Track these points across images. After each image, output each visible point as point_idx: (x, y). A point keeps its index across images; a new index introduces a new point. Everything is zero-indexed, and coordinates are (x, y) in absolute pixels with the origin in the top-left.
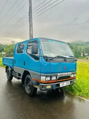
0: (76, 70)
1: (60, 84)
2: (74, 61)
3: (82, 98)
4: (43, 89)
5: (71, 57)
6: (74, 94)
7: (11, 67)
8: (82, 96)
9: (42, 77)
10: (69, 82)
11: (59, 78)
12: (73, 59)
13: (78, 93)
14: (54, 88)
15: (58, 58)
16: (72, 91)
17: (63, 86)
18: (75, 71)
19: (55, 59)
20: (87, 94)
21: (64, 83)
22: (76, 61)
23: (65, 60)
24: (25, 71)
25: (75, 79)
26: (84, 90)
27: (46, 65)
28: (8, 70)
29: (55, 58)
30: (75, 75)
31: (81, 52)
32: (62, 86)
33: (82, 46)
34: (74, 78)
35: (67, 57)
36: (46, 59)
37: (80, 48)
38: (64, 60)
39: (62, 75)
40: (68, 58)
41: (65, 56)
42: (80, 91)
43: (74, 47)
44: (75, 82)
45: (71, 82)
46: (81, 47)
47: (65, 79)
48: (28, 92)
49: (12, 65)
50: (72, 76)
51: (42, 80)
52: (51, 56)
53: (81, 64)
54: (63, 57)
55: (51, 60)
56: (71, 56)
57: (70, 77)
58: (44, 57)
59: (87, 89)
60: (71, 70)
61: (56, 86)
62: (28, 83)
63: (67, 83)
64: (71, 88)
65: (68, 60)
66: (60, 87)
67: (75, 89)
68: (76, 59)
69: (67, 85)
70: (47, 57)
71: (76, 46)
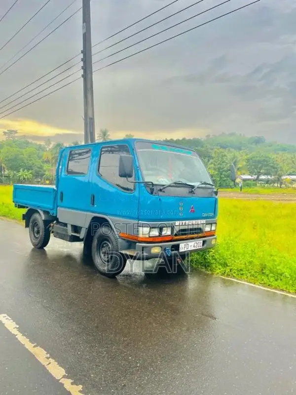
0: (217, 215)
1: (181, 245)
2: (212, 195)
3: (229, 279)
5: (204, 185)
6: (210, 272)
9: (141, 229)
10: (200, 241)
12: (210, 191)
13: (219, 270)
14: (168, 252)
15: (176, 187)
16: (207, 265)
17: (186, 250)
18: (214, 217)
19: (169, 188)
20: (241, 270)
21: (190, 244)
22: (217, 195)
23: (192, 192)
24: (95, 218)
25: (214, 235)
27: (149, 201)
29: (170, 186)
30: (213, 228)
31: (236, 170)
32: (183, 250)
33: (240, 149)
34: (211, 234)
35: (196, 184)
36: (152, 188)
37: (235, 157)
38: (190, 192)
40: (198, 188)
41: (190, 182)
42: (225, 265)
43: (213, 155)
44: (213, 242)
45: (204, 242)
46: (237, 153)
49: (50, 206)
50: (207, 229)
51: (141, 235)
52: (162, 183)
53: (235, 207)
54: (186, 185)
55: (161, 190)
56: (205, 183)
58: (147, 184)
60: (205, 215)
61: (172, 250)
62: (103, 247)
63: (196, 245)
64: (205, 259)
65: (197, 191)
66: (180, 251)
67: (213, 261)
68: (215, 190)
69: (196, 248)
70: (153, 185)
71: (221, 150)
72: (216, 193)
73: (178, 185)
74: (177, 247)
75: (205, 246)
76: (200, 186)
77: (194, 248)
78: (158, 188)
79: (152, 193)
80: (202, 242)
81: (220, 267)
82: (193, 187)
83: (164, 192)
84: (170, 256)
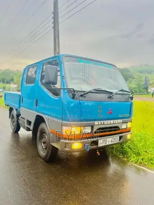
0: (132, 116)
1: (99, 141)
2: (128, 100)
3: (141, 167)
4: (66, 149)
5: (121, 92)
6: (126, 160)
7: (17, 110)
8: (141, 163)
9: (64, 128)
10: (117, 137)
11: (97, 130)
12: (127, 96)
13: (133, 158)
14: (87, 148)
15: (97, 93)
16: (124, 153)
17: (104, 144)
18: (129, 117)
19: (89, 94)
20: (152, 160)
21: (108, 140)
22: (132, 100)
23: (110, 98)
24: (38, 116)
25: (129, 131)
26: (146, 152)
27: (72, 105)
28: (13, 114)
29: (90, 92)
30: (129, 126)
32: (102, 145)
34: (127, 130)
35: (114, 91)
36: (73, 94)
38: (108, 97)
39: (104, 124)
40: (116, 94)
41: (110, 89)
42: (138, 154)
45: (120, 138)
47: (109, 131)
48: (43, 153)
49: (18, 106)
50: (124, 126)
52: (83, 90)
54: (105, 91)
55: (82, 96)
56: (122, 90)
57: (119, 129)
58: (69, 90)
59: (150, 151)
60: (121, 116)
61: (91, 145)
62: (43, 138)
63: (113, 140)
64: (122, 148)
65: (115, 97)
66: (99, 146)
67: (129, 150)
68: (131, 96)
69: (113, 143)
70: (74, 91)
71: (140, 74)
72: (132, 98)
73: (98, 91)
74: (96, 143)
75: (122, 140)
76: (118, 92)
77: (111, 143)
78: (80, 94)
79: (73, 98)
81: (134, 155)
82: (111, 93)
83: (85, 97)
84: (88, 151)
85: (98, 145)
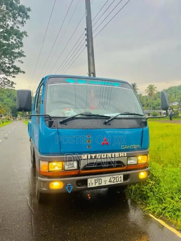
1: (89, 180)
4: (43, 189)
5: (126, 116)
10: (120, 176)
17: (97, 185)
21: (103, 179)
23: (105, 124)
32: (94, 186)
36: (49, 121)
40: (116, 118)
45: (126, 177)
50: (132, 161)
55: (61, 123)
57: (124, 165)
61: (77, 185)
63: (112, 179)
66: (88, 187)
68: (144, 120)
69: (112, 183)
70: (50, 117)
72: (145, 123)
74: (85, 182)
75: (128, 180)
76: (120, 116)
77: (110, 184)
78: (59, 121)
79: (50, 126)
80: (122, 176)
84: (70, 192)
85: (87, 185)
